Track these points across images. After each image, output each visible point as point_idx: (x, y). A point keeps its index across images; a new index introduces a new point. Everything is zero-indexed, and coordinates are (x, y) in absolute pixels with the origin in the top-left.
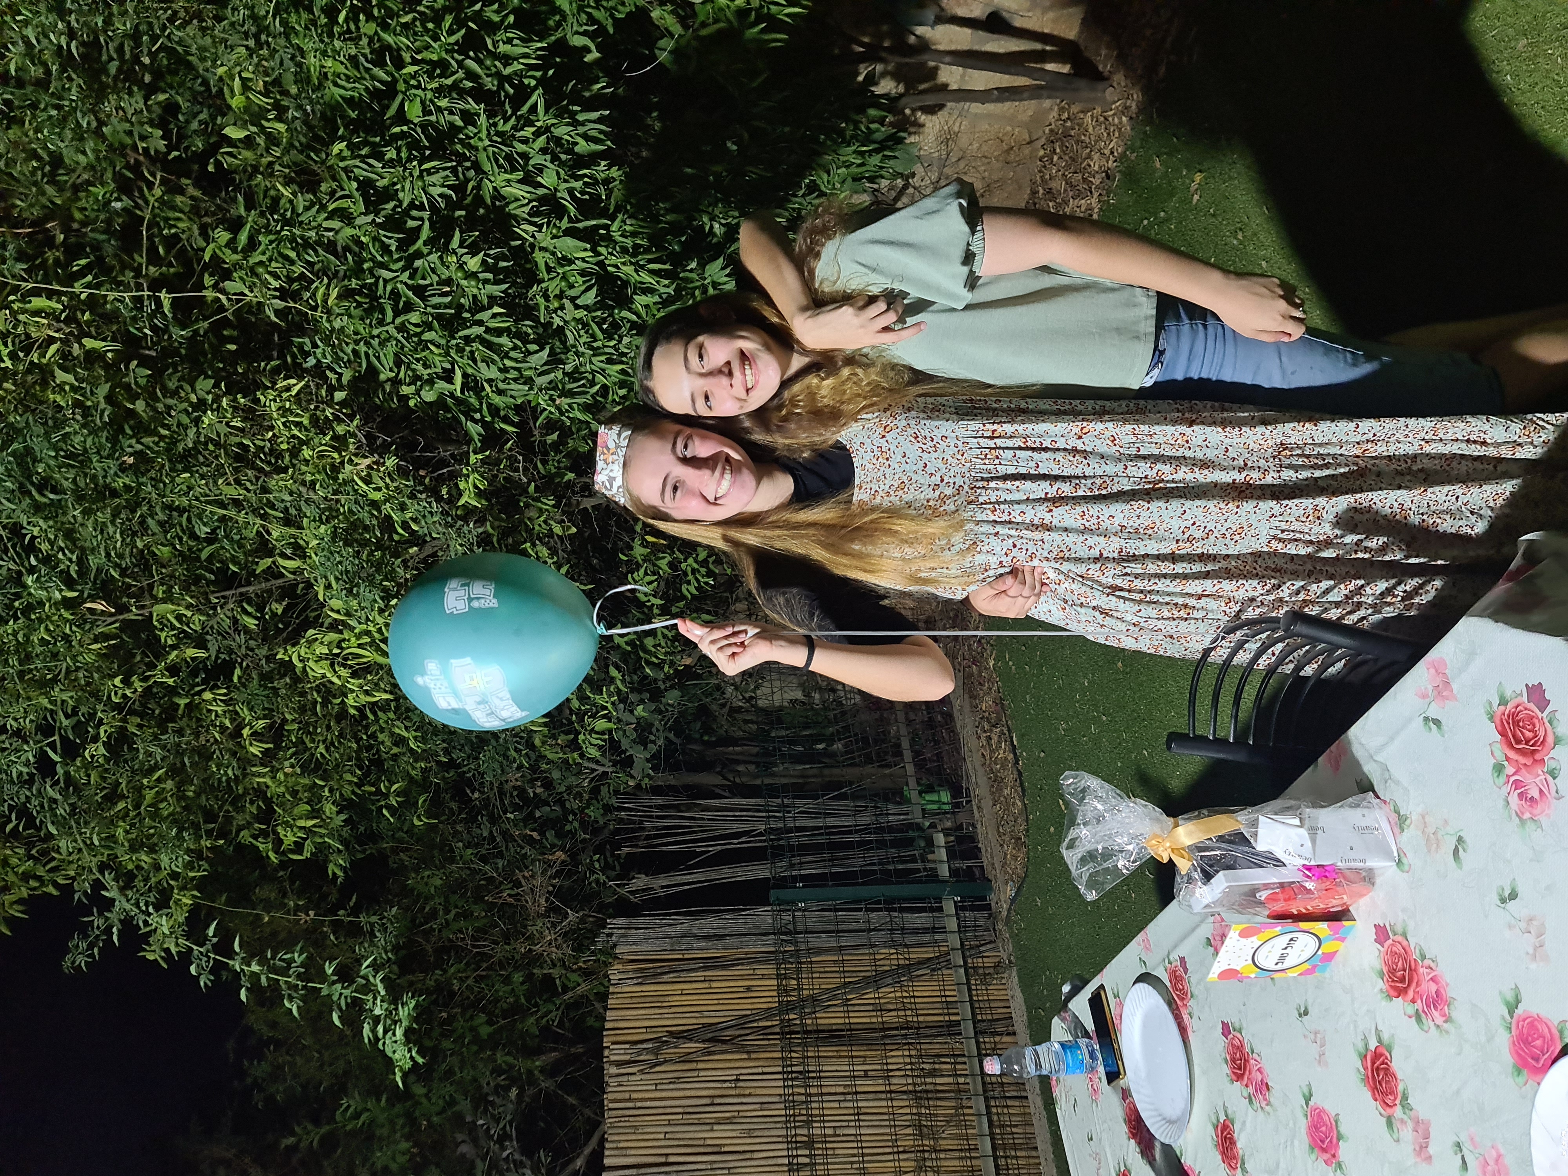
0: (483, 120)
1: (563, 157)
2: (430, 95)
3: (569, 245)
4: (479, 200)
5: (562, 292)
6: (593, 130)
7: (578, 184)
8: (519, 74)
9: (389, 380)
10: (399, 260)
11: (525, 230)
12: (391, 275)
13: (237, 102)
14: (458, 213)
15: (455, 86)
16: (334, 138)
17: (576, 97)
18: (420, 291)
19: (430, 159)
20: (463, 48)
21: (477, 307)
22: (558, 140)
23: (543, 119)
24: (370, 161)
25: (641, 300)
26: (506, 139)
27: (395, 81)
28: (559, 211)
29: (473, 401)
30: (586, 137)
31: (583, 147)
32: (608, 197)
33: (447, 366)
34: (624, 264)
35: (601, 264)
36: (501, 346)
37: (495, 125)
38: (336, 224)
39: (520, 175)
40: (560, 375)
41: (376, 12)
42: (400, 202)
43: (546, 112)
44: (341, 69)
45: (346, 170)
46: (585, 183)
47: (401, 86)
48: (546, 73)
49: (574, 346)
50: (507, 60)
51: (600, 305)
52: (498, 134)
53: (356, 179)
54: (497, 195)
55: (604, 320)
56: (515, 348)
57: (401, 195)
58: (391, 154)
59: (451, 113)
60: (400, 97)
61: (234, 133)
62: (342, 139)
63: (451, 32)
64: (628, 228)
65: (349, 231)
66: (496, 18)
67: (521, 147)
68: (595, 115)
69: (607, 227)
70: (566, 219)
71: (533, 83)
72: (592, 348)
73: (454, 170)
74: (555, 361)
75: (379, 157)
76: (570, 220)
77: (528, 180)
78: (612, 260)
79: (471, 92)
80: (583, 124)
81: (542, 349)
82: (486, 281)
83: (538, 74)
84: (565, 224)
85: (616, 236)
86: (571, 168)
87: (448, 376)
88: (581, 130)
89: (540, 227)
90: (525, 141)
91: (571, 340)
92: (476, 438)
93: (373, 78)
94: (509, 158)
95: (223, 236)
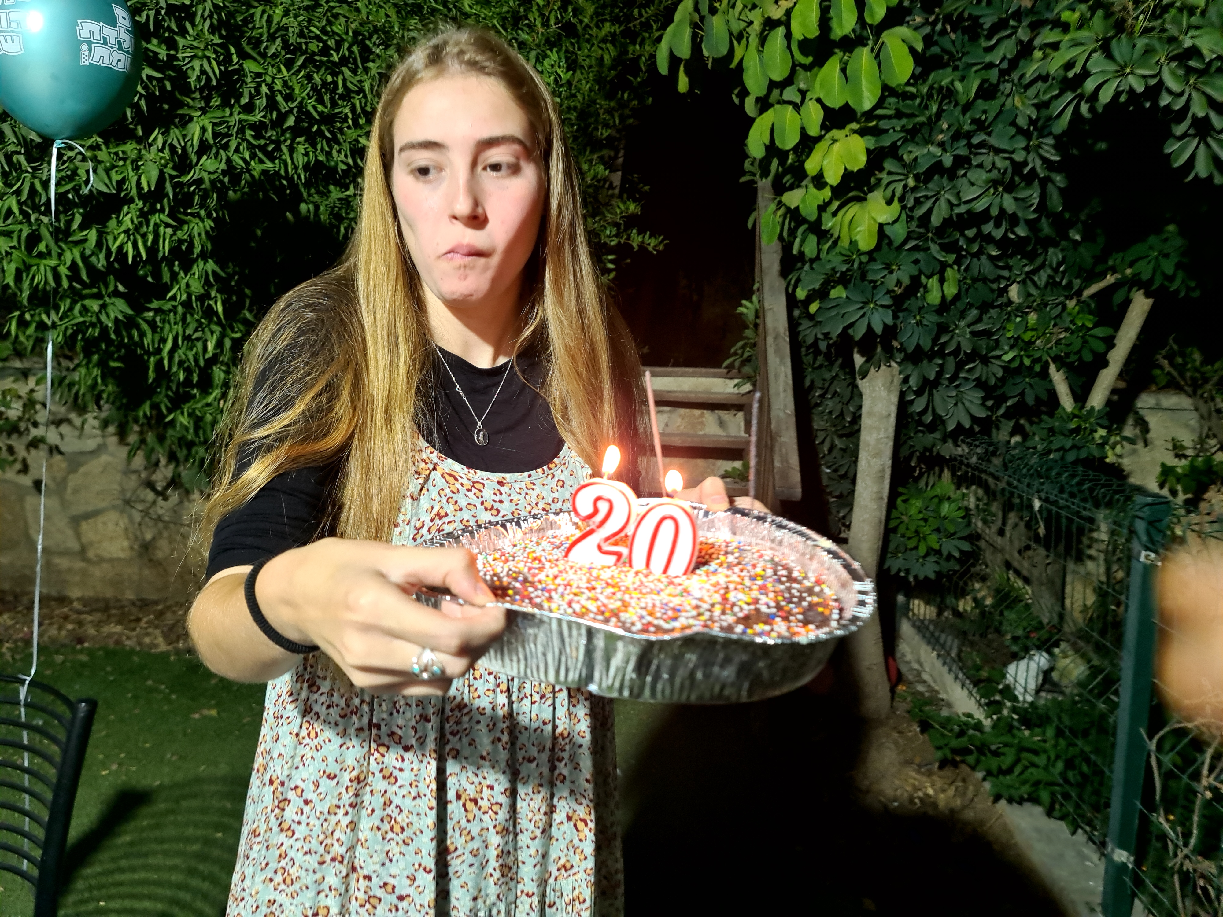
3: (150, 172)
5: (100, 162)
20: (303, 113)
25: (92, 235)
26: (239, 134)
28: (181, 169)
32: (192, 215)
35: (131, 201)
37: (249, 128)
39: (210, 141)
48: (284, 178)
50: (291, 150)
52: (243, 128)
54: (186, 120)
60: (260, 59)
64: (162, 229)
66: (319, 147)
67: (233, 145)
69: (162, 210)
70: (174, 173)
71: (277, 166)
75: (212, 31)
76: (172, 177)
77: (204, 148)
83: (282, 172)
84: (169, 171)
85: (155, 219)
89: (163, 152)
90: (239, 149)
93: (269, 43)
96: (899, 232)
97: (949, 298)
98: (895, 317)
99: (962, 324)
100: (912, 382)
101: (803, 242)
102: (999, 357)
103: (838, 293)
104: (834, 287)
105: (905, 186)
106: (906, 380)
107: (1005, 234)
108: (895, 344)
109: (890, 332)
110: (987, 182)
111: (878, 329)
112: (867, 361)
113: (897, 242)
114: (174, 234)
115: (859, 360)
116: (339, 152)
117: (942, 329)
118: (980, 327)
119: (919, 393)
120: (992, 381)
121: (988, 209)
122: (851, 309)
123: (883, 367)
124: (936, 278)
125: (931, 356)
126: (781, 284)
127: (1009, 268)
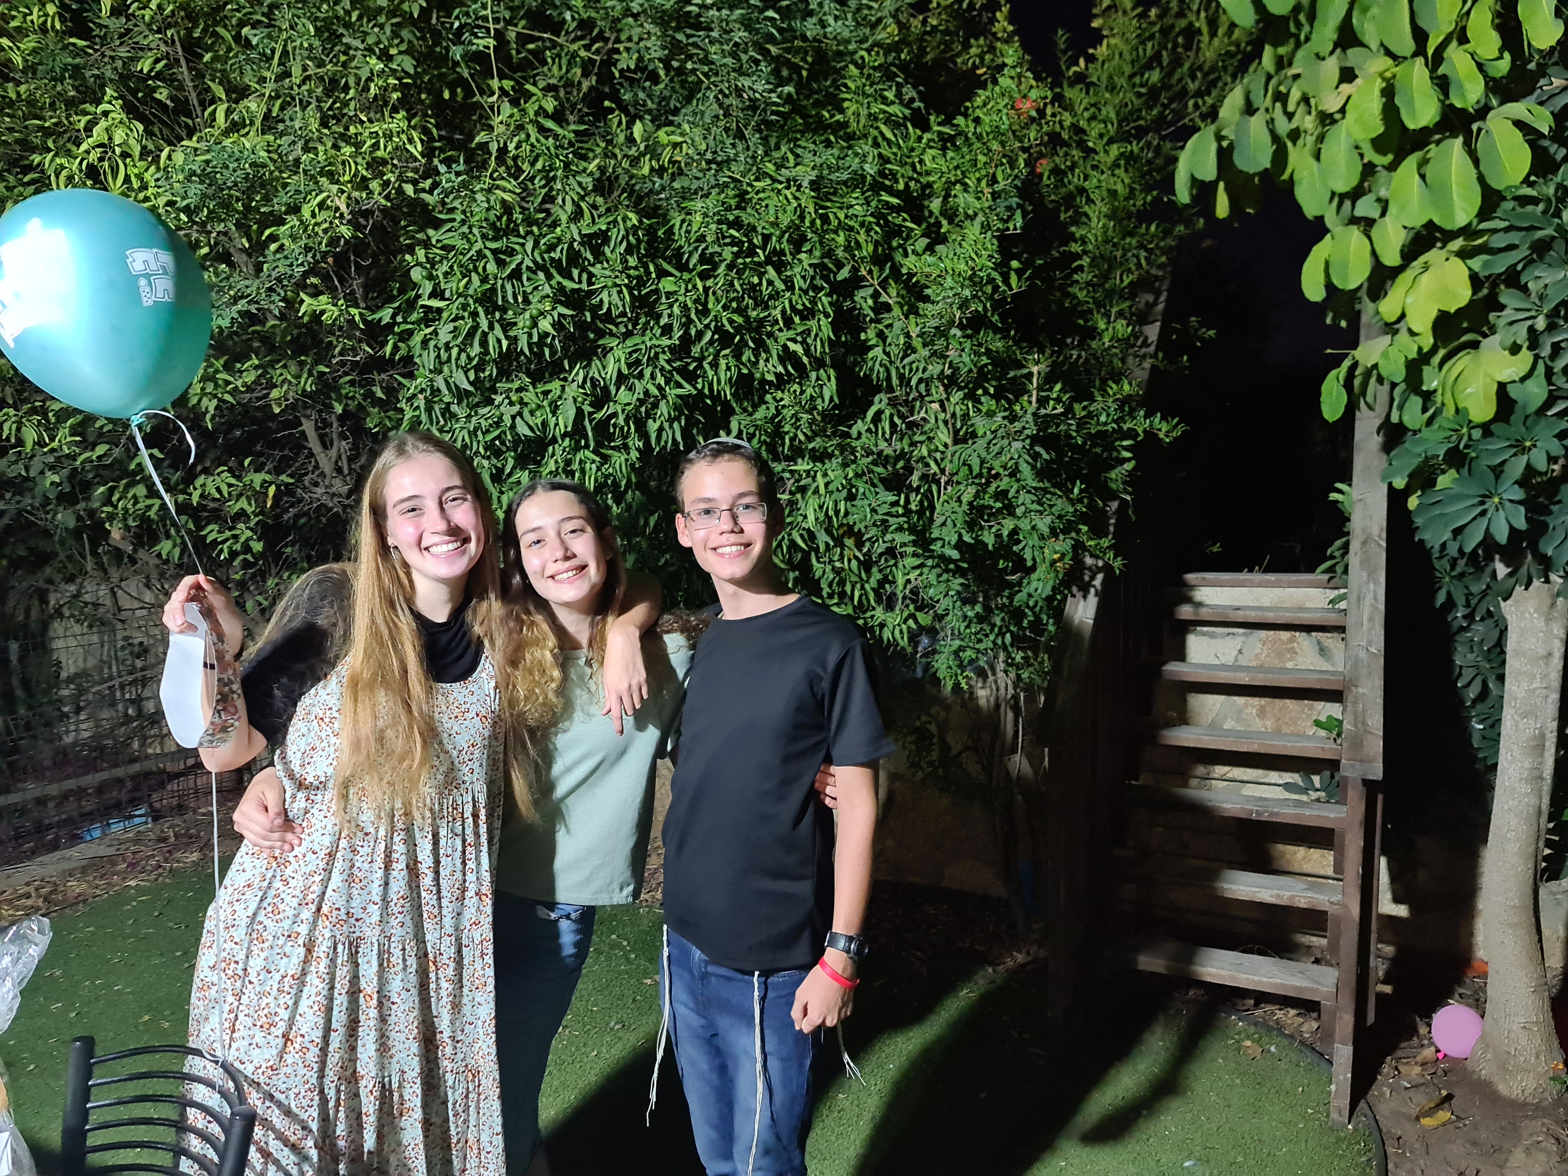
0: (665, 342)
1: (643, 409)
2: (682, 299)
3: (568, 413)
4: (601, 334)
5: (526, 404)
6: (668, 436)
7: (621, 421)
8: (704, 376)
9: (429, 238)
10: (543, 259)
11: (578, 373)
12: (529, 252)
13: (662, 135)
14: (588, 314)
15: (690, 321)
16: (640, 213)
17: (691, 422)
18: (516, 275)
19: (631, 294)
20: (719, 329)
21: (507, 326)
22: (655, 406)
23: (672, 393)
24: (624, 244)
26: (653, 360)
27: (690, 271)
28: (598, 404)
29: (414, 317)
30: (661, 429)
31: (652, 427)
32: (613, 448)
33: (447, 294)
34: (556, 462)
35: (554, 441)
36: (471, 345)
37: (664, 352)
38: (569, 207)
39: (625, 371)
40: (447, 399)
41: (740, 261)
42: (593, 265)
43: (678, 396)
44: (695, 228)
45: (615, 221)
46: (622, 428)
47: (686, 276)
48: (707, 397)
49: (476, 414)
50: (715, 365)
51: (517, 440)
52: (657, 354)
53: (608, 230)
54: (607, 351)
55: (503, 443)
56: (470, 359)
57: (599, 266)
58: (632, 261)
59: (670, 316)
60: (678, 274)
61: (638, 130)
62: (640, 222)
63: (731, 321)
64: (588, 466)
65: (564, 218)
66: (744, 359)
67: (647, 372)
68: (679, 437)
69: (587, 446)
70: (591, 410)
71: (699, 386)
72: (476, 430)
73: (623, 314)
74: (461, 395)
75: (629, 250)
76: (590, 414)
77: (621, 379)
78: (559, 452)
79: (687, 333)
80: (671, 427)
81: (471, 383)
82: (530, 335)
83: (706, 391)
84: (587, 409)
85: (580, 455)
86: (635, 416)
87: (438, 293)
88: (666, 425)
89: (583, 387)
90: (653, 377)
91: (483, 411)
92: (377, 316)
93: (691, 254)
94: (638, 362)
95: (550, 105)
96: (1533, 392)
98: (1533, 516)
101: (1401, 406)
103: (1447, 480)
104: (1441, 473)
105: (1531, 329)
111: (1501, 536)
112: (1510, 575)
113: (1532, 407)
114: (599, 469)
115: (1498, 574)
116: (767, 360)
122: (1462, 505)
126: (1382, 467)
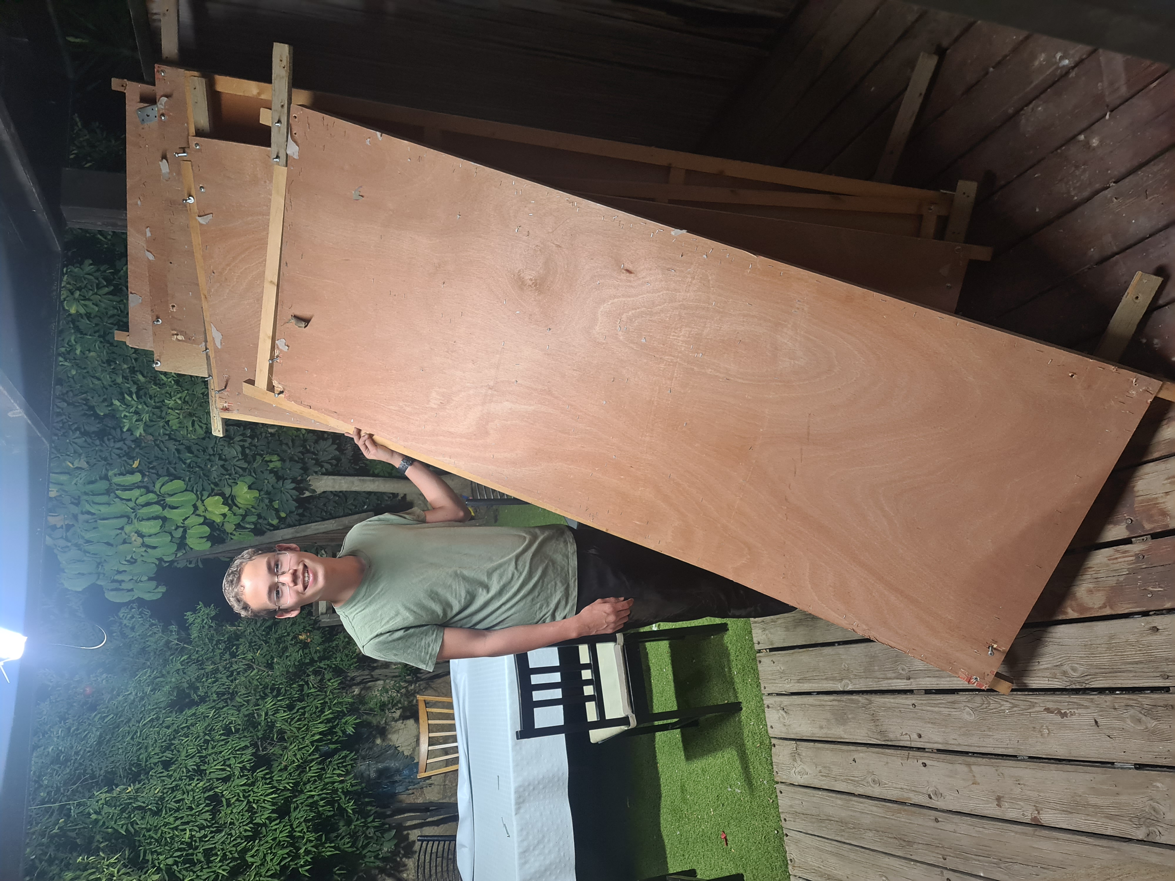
96: (249, 480)
97: (279, 458)
98: (286, 479)
99: (289, 451)
100: (317, 469)
101: (249, 523)
102: (303, 435)
103: (276, 504)
104: (273, 507)
105: (229, 479)
106: (316, 473)
107: (248, 437)
108: (299, 478)
109: (294, 480)
110: (229, 447)
111: (293, 485)
112: (308, 490)
113: (253, 480)
115: (307, 494)
117: (291, 459)
118: (290, 444)
119: (322, 467)
120: (315, 437)
121: (241, 446)
122: (284, 498)
123: (310, 483)
124: (269, 464)
125: (304, 463)
126: (268, 534)
127: (261, 433)
